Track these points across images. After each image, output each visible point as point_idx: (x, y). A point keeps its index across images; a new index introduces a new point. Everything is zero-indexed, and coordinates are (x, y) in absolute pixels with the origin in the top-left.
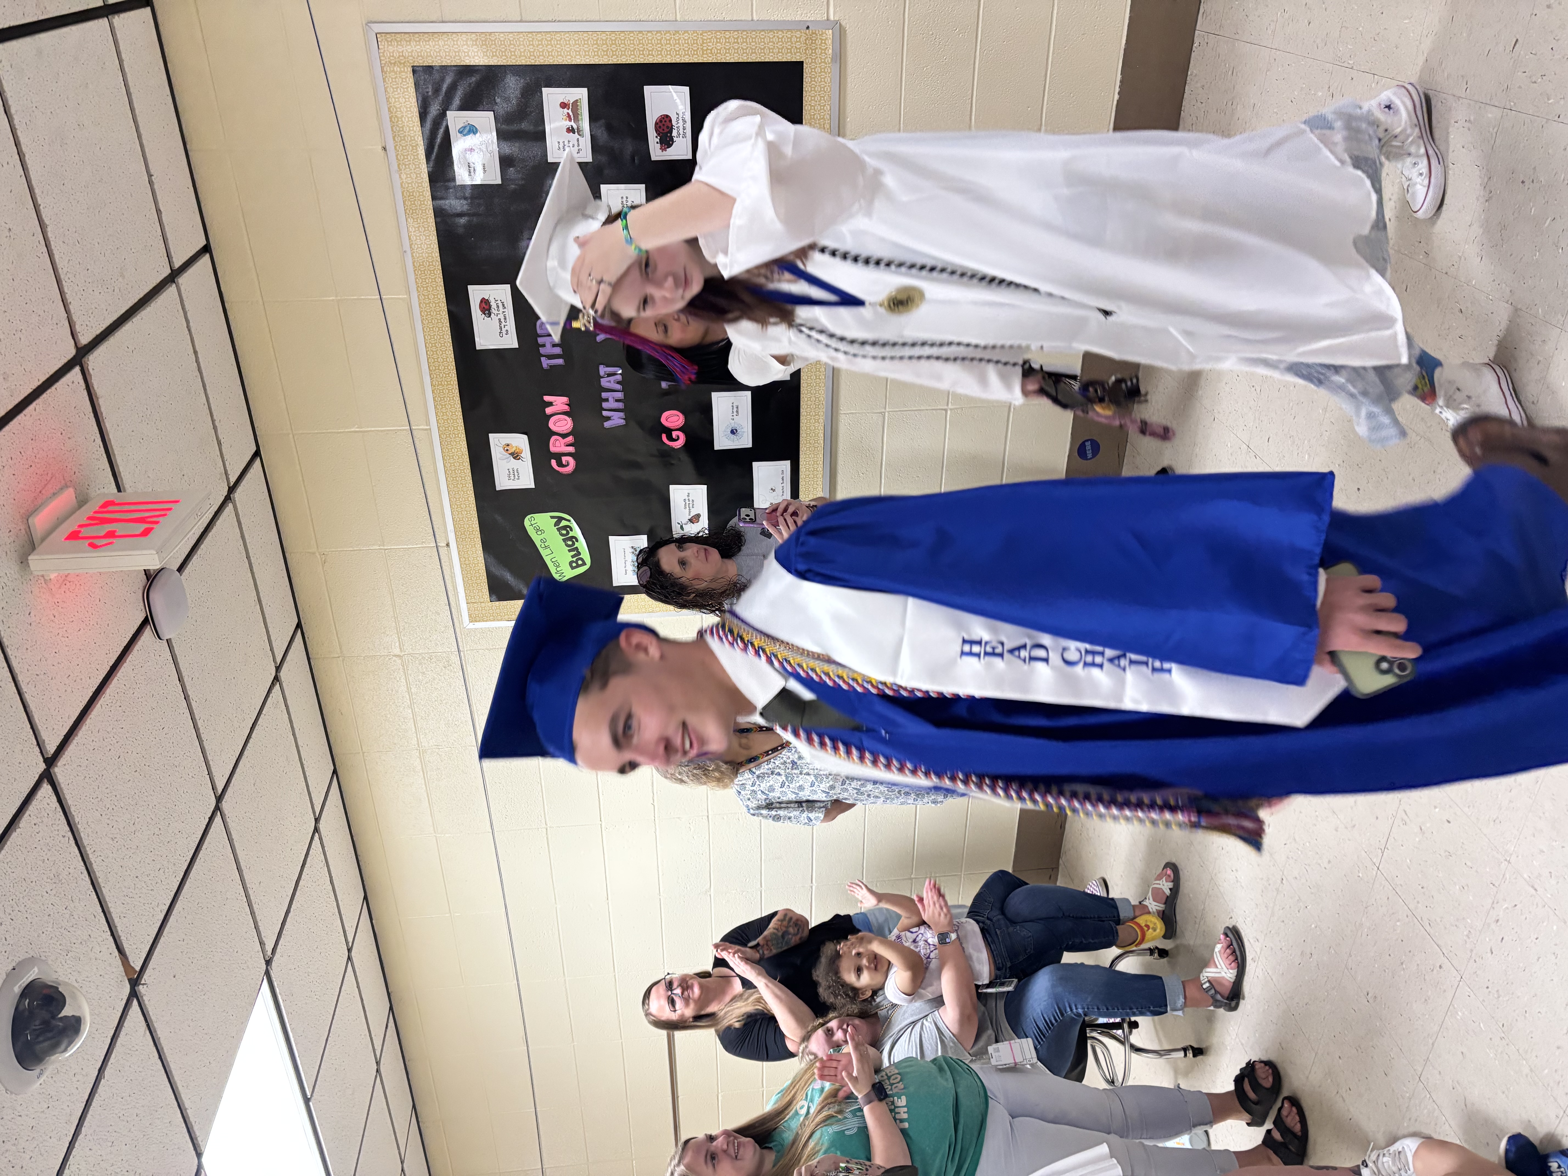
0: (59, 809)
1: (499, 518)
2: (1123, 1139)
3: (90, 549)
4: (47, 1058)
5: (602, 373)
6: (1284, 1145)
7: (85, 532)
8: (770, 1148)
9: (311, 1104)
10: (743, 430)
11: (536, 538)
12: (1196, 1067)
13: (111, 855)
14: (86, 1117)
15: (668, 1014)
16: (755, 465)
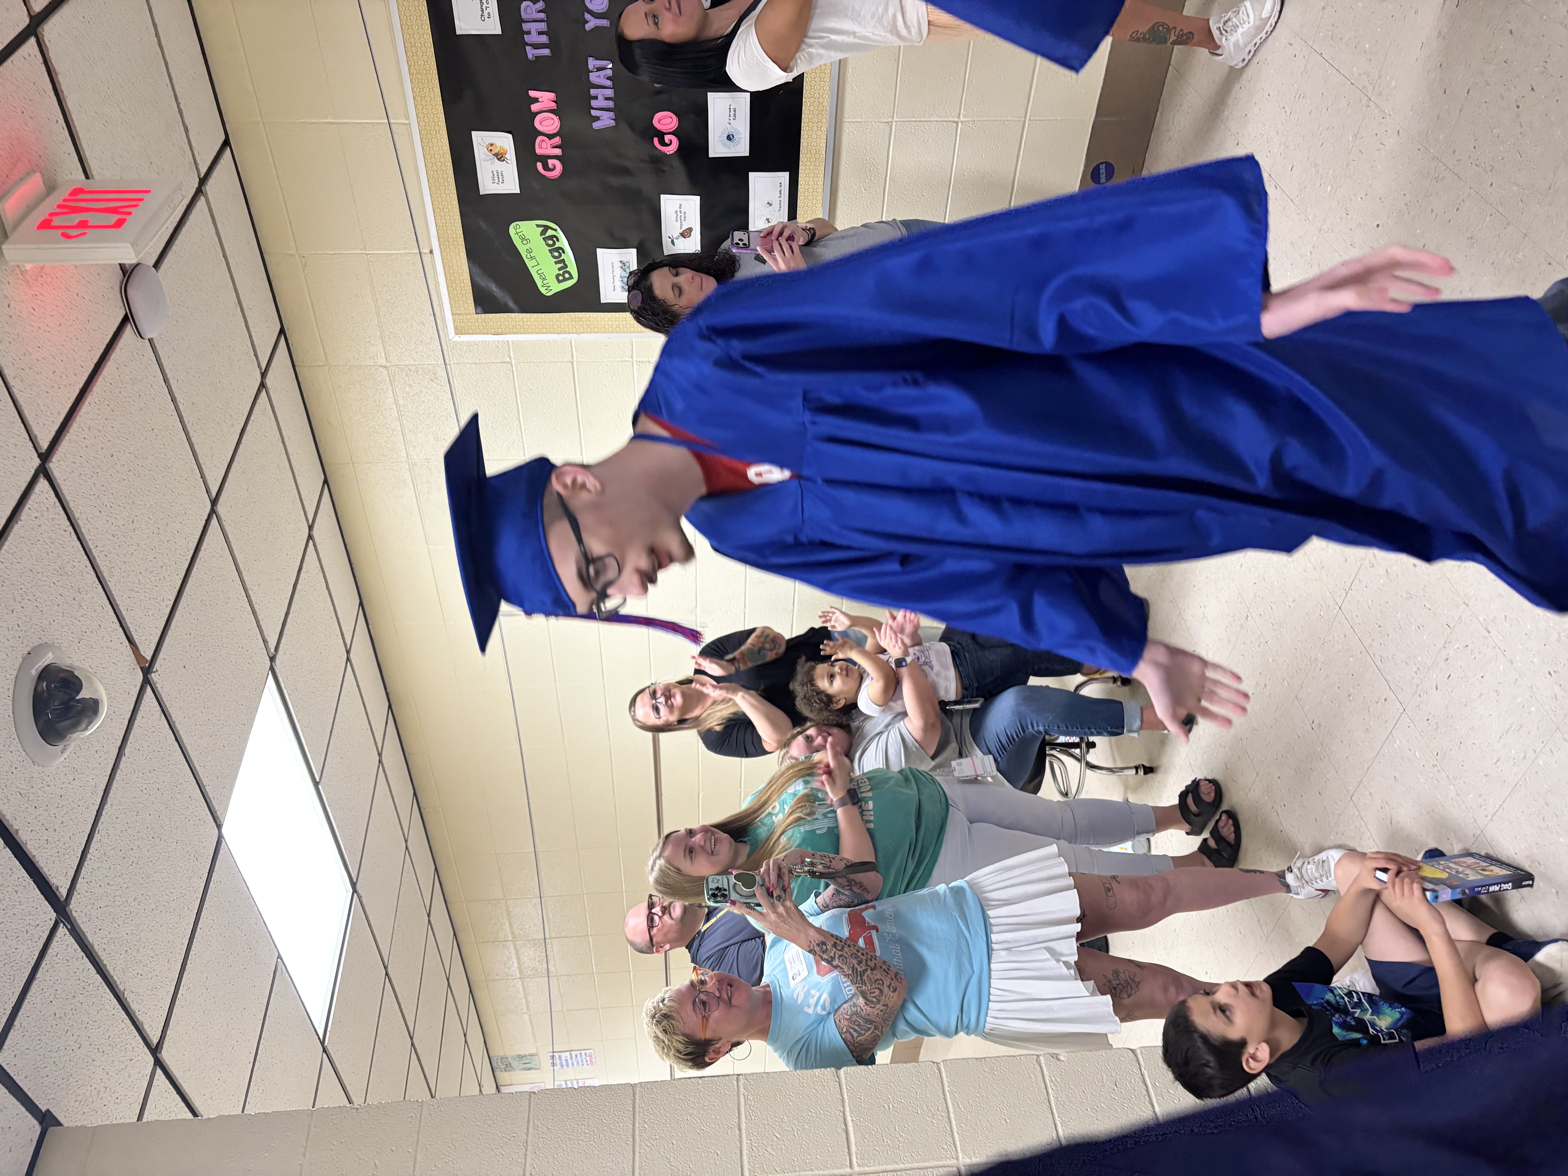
0: (58, 504)
1: (483, 224)
2: (1072, 845)
3: (62, 238)
4: (69, 736)
5: (591, 67)
6: (1217, 851)
7: (57, 221)
8: (745, 842)
9: (320, 787)
10: (739, 136)
11: (522, 249)
12: (1145, 784)
13: (113, 551)
14: (110, 789)
15: (652, 720)
16: (752, 175)
